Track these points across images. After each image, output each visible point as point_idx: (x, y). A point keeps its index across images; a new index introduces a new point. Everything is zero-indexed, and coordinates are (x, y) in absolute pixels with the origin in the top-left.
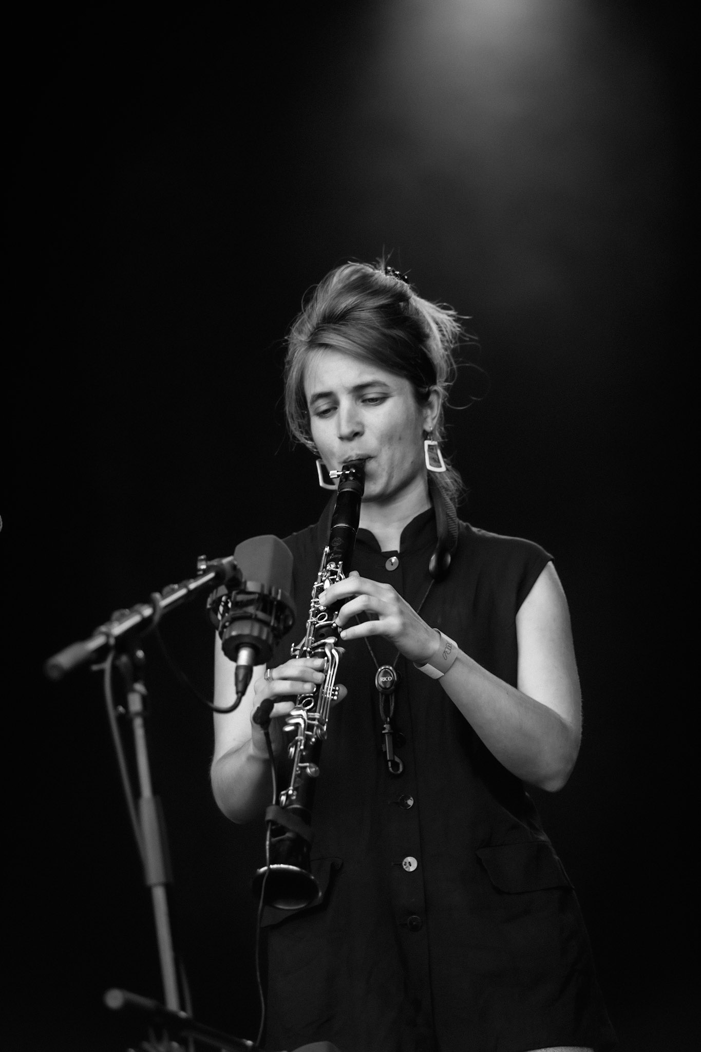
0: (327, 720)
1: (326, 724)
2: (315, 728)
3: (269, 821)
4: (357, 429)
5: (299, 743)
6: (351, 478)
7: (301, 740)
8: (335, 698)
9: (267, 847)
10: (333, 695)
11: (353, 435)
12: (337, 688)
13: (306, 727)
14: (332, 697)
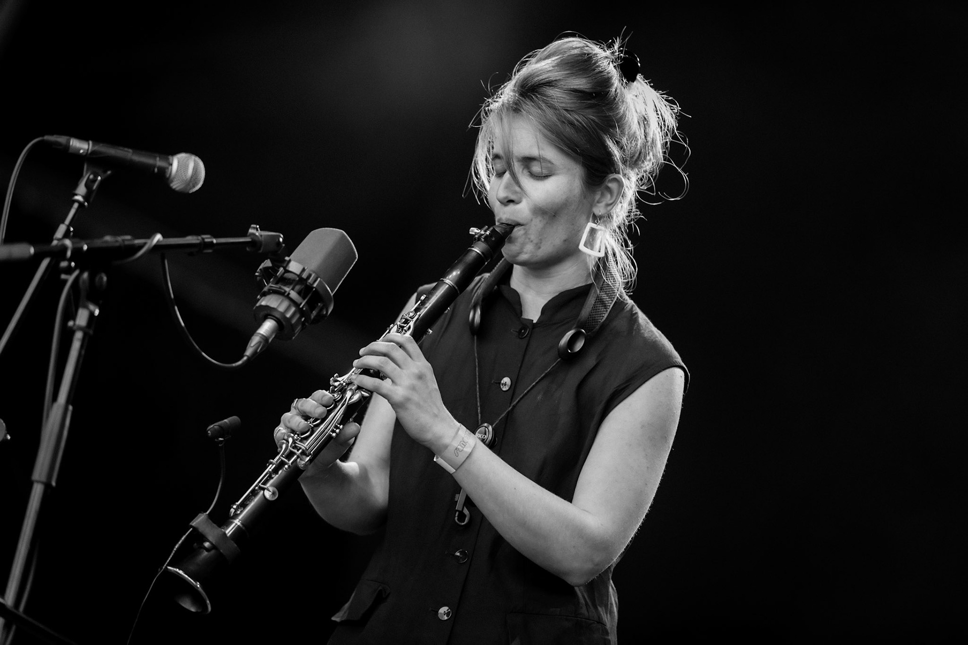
0: (312, 452)
1: (310, 456)
2: (295, 456)
3: (192, 526)
4: (513, 197)
5: (271, 465)
6: (483, 240)
7: (273, 465)
8: (334, 435)
9: (175, 549)
10: (333, 431)
11: (507, 200)
12: (341, 427)
13: (286, 454)
14: (331, 433)
